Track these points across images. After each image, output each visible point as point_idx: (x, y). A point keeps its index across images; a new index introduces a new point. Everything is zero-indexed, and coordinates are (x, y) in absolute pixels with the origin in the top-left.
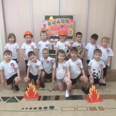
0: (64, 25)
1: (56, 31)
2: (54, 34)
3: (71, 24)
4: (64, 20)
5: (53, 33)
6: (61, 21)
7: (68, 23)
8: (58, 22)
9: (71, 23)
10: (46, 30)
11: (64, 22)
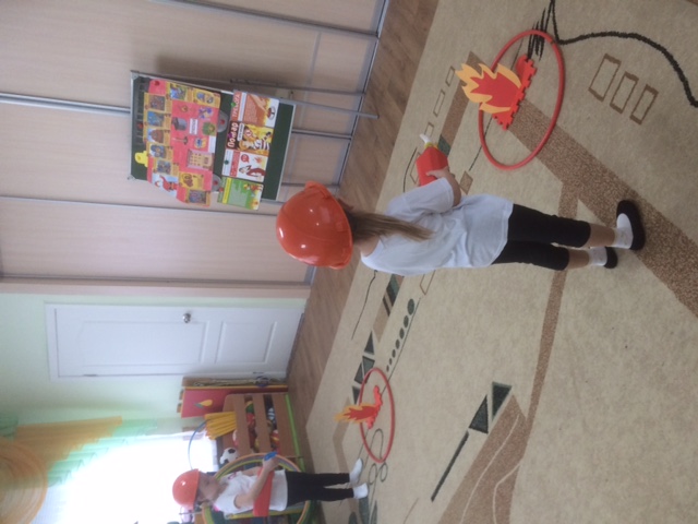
0: (170, 119)
1: (194, 151)
2: (207, 159)
3: (170, 91)
4: (150, 113)
5: (202, 164)
6: (156, 125)
7: (163, 98)
8: (159, 136)
9: (164, 88)
10: (185, 182)
11: (162, 117)
